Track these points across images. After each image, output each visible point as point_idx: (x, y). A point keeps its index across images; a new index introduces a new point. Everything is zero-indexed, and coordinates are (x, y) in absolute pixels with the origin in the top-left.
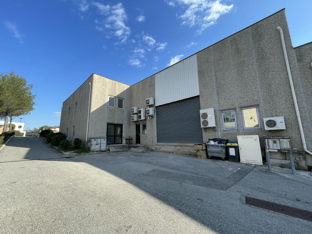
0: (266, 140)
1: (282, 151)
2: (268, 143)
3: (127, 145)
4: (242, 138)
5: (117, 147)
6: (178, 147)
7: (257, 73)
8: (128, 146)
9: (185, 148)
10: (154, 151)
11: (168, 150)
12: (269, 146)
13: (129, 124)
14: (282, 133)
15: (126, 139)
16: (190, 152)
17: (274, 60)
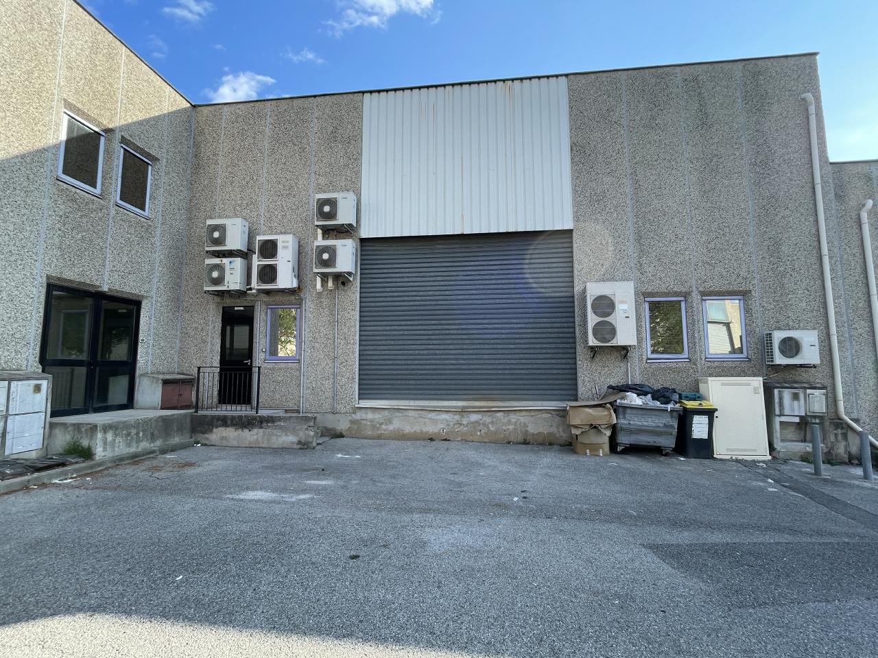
0: (776, 391)
1: (809, 419)
2: (781, 399)
3: (185, 415)
4: (723, 384)
5: (134, 431)
6: (474, 417)
7: (750, 202)
8: (188, 420)
9: (506, 420)
10: (341, 436)
11: (425, 430)
12: (783, 409)
13: (176, 303)
14: (797, 373)
15: (166, 382)
16: (527, 431)
17: (791, 180)
